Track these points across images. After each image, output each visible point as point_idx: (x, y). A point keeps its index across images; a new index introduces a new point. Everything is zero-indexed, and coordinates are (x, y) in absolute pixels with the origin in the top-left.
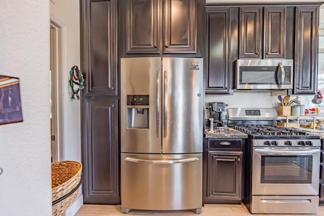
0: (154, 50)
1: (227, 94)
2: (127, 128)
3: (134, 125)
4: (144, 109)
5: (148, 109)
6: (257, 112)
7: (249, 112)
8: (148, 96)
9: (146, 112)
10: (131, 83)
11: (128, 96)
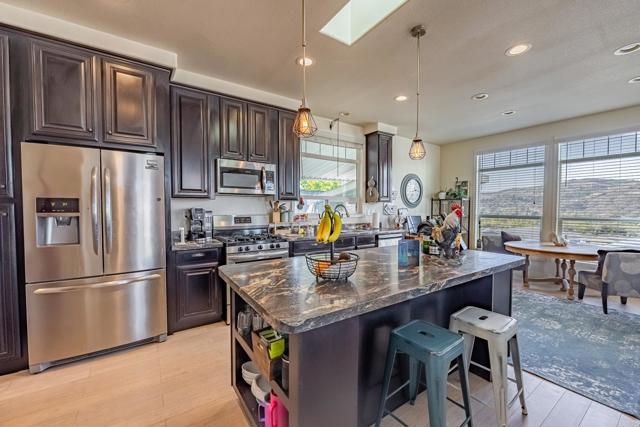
0: (86, 134)
1: (207, 197)
2: (38, 246)
3: (52, 240)
4: (70, 218)
5: (78, 218)
6: (248, 220)
7: (238, 220)
8: (77, 200)
9: (74, 222)
10: (42, 180)
11: (38, 199)
